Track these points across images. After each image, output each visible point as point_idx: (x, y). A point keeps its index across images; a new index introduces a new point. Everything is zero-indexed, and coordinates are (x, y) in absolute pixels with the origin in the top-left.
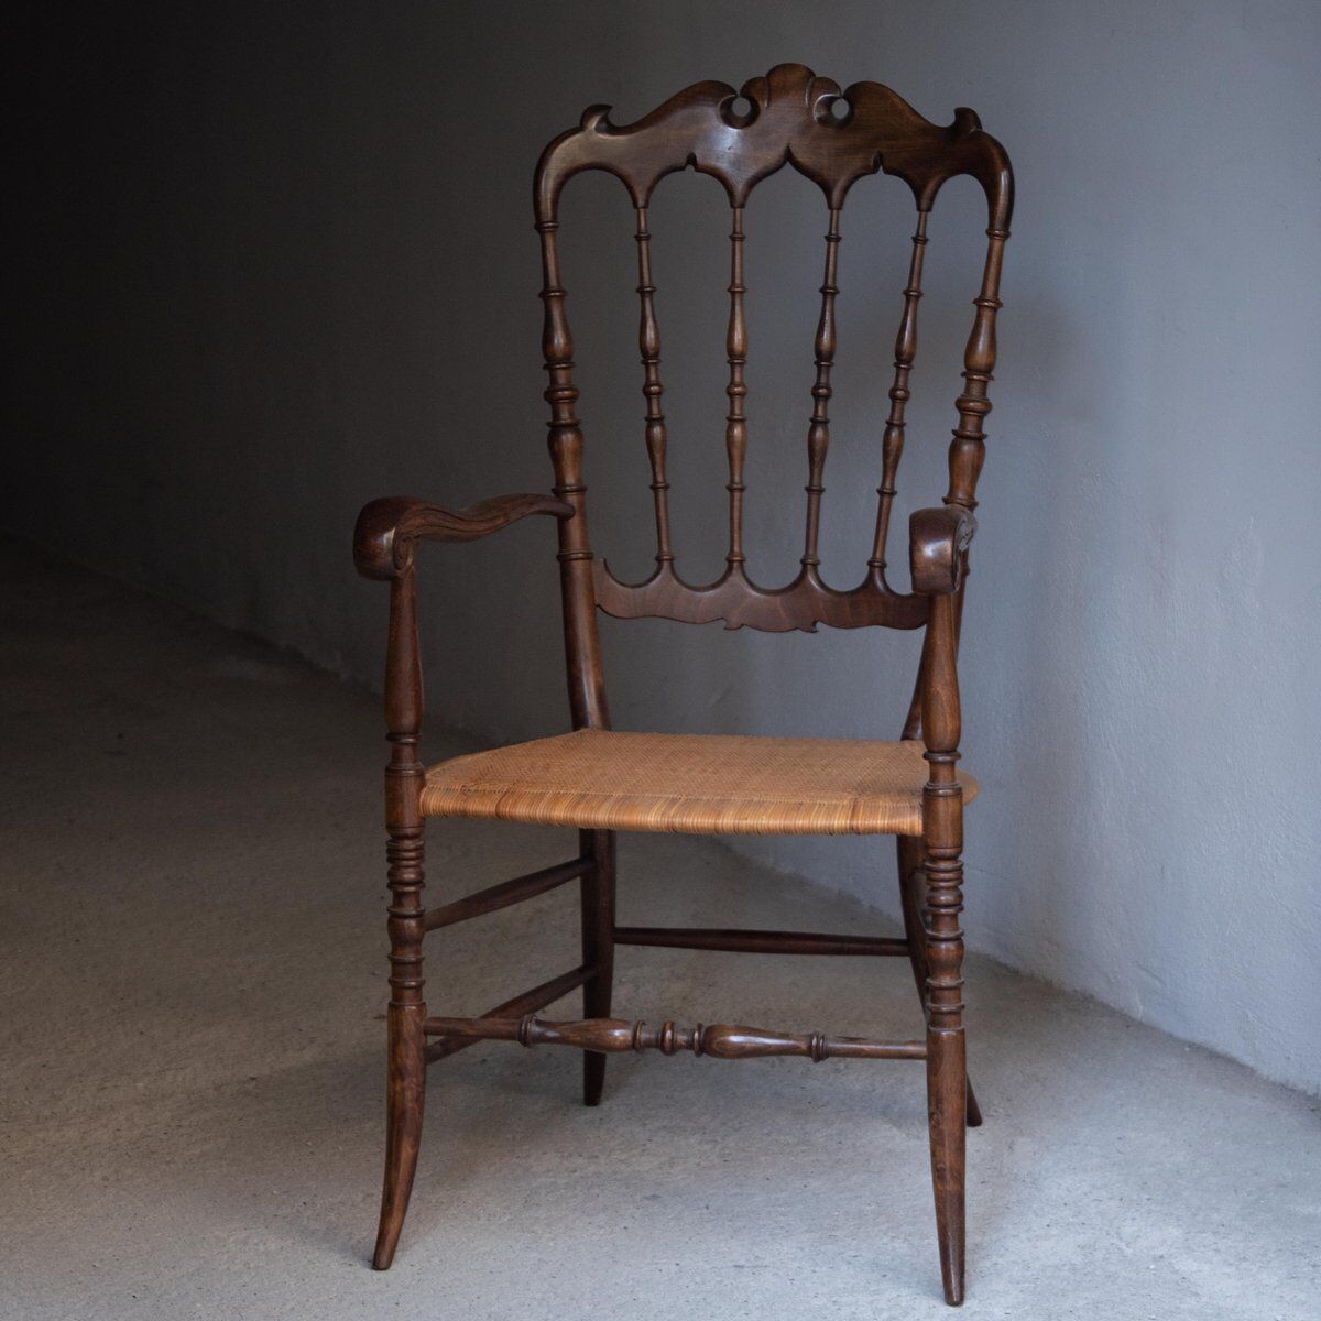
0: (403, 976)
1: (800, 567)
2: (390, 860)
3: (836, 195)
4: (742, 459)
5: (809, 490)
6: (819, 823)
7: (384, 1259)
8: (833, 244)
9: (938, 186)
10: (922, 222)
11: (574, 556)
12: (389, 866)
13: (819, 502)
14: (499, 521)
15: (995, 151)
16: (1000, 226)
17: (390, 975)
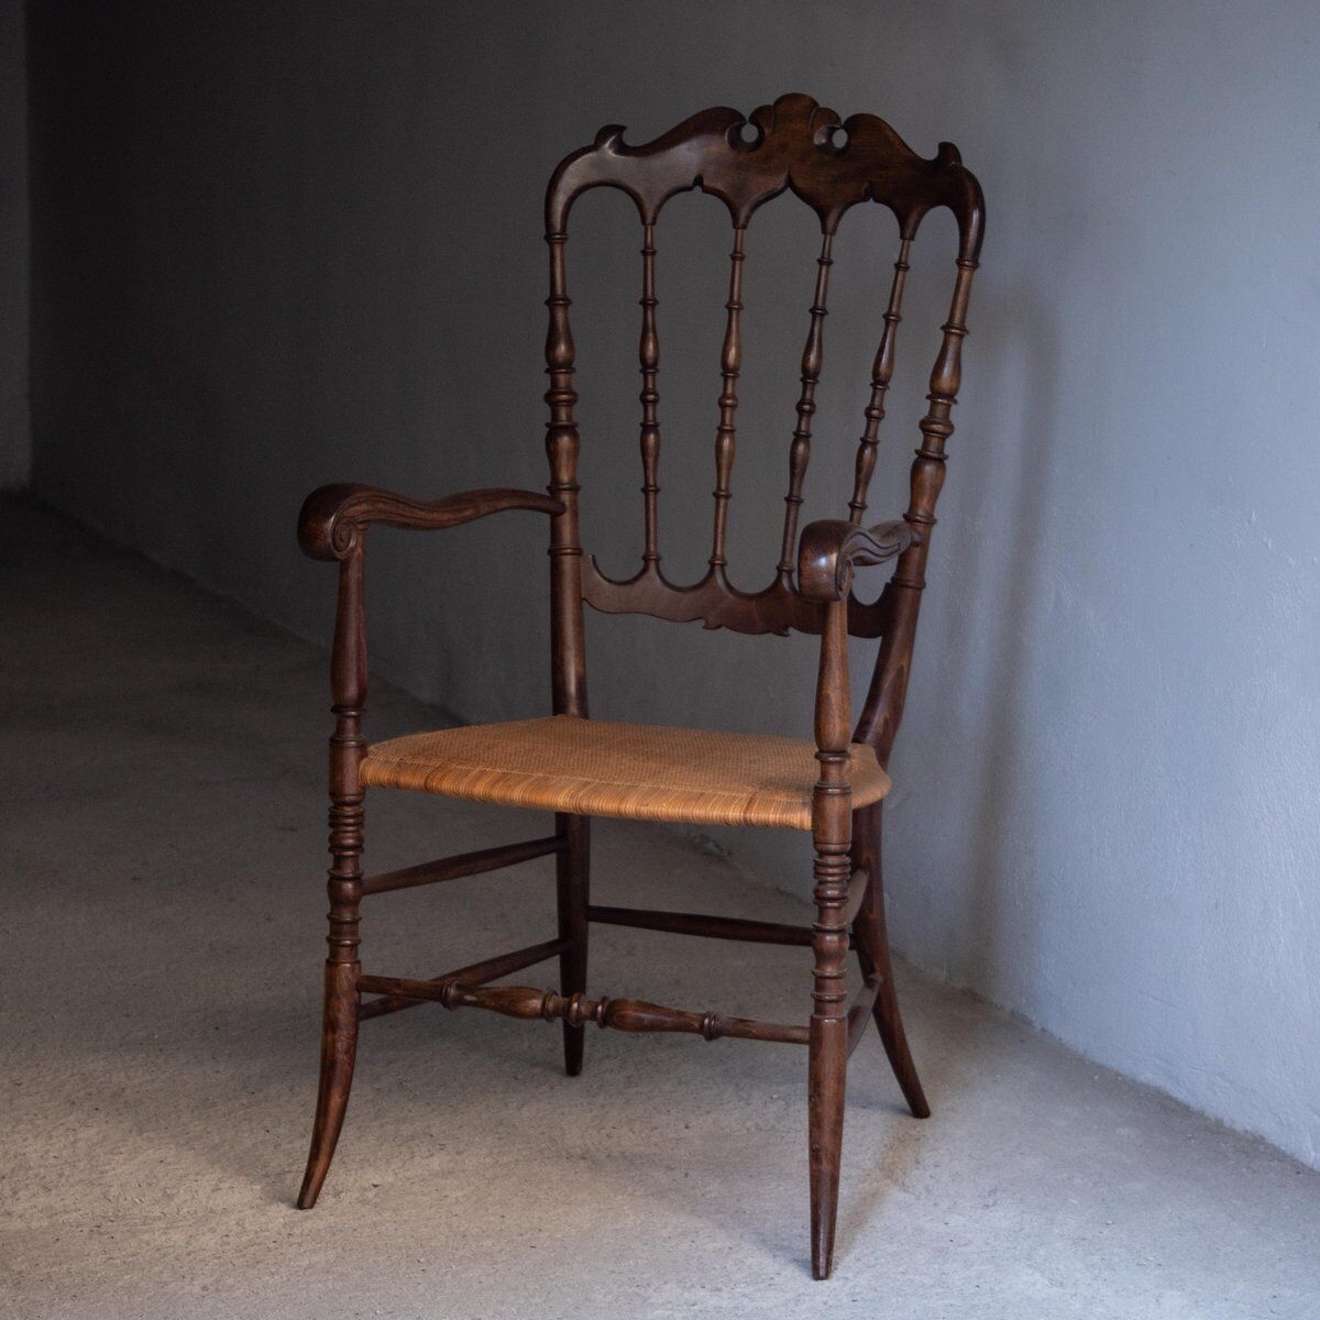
0: (341, 934)
1: (776, 572)
2: (331, 825)
3: (830, 223)
4: (729, 468)
5: (788, 500)
6: (715, 813)
7: (308, 1200)
8: (824, 268)
9: (921, 216)
10: (904, 250)
11: (564, 551)
12: (331, 831)
13: (797, 512)
14: (467, 513)
15: (968, 184)
16: (969, 257)
17: (328, 933)
